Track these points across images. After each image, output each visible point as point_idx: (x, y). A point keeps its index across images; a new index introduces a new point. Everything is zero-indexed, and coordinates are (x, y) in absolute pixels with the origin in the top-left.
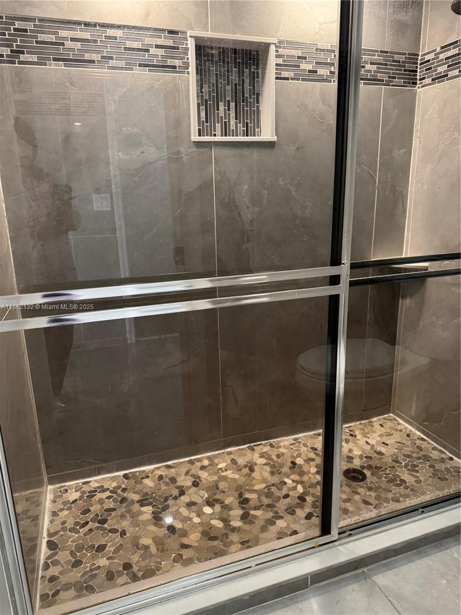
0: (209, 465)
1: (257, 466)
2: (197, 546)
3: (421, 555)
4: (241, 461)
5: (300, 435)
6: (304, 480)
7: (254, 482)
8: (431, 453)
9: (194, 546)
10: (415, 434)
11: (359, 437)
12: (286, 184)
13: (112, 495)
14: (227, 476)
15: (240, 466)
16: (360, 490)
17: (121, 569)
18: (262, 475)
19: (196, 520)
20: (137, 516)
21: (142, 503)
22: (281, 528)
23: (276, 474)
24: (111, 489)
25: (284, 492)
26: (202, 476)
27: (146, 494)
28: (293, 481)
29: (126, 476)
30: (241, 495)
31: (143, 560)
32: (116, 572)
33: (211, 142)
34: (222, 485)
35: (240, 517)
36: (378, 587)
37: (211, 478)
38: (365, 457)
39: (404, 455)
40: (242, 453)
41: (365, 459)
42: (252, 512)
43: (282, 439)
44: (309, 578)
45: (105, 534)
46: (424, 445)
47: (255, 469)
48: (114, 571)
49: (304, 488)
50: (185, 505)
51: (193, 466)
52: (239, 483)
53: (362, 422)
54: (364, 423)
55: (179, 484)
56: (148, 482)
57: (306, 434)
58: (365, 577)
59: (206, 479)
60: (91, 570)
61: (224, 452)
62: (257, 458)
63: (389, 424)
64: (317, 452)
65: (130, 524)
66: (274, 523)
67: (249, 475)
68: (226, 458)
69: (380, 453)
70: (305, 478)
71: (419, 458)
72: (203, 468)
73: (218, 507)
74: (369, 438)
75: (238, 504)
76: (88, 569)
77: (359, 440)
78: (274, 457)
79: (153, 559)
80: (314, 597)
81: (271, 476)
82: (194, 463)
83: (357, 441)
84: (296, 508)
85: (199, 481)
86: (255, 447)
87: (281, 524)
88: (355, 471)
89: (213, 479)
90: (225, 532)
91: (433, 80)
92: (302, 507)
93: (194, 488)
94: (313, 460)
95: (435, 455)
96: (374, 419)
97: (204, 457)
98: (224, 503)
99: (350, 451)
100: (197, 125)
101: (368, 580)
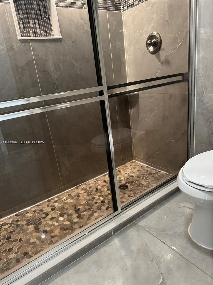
0: (58, 200)
1: (81, 194)
2: (59, 235)
3: (155, 210)
4: (73, 194)
5: (98, 177)
6: (102, 194)
7: (81, 201)
8: (152, 171)
9: (58, 235)
10: (144, 166)
11: (122, 172)
12: (70, 60)
13: (11, 225)
14: (67, 202)
15: (73, 196)
16: (127, 192)
17: (23, 256)
18: (84, 198)
19: (56, 224)
20: (27, 231)
21: (28, 224)
22: (96, 216)
23: (90, 195)
24: (10, 223)
25: (95, 201)
26: (55, 205)
27: (29, 220)
28: (98, 196)
29: (16, 215)
30: (75, 208)
31: (34, 248)
32: (20, 258)
33: (29, 40)
34: (66, 206)
35: (77, 217)
36: (141, 226)
37: (60, 205)
38: (126, 179)
39: (142, 175)
40: (73, 191)
41: (126, 180)
42: (82, 214)
43: (90, 180)
44: (112, 231)
45: (11, 243)
46: (149, 169)
47: (80, 195)
48: (19, 258)
49: (103, 197)
50: (49, 219)
51: (50, 202)
52: (74, 203)
53: (123, 166)
54: (124, 166)
55: (44, 211)
56: (29, 215)
57: (100, 176)
58: (135, 224)
59: (58, 206)
60: (7, 261)
61: (64, 193)
62: (80, 191)
63: (133, 164)
64: (106, 182)
65: (23, 235)
66: (93, 215)
67: (78, 199)
68: (66, 195)
69: (132, 176)
70: (103, 194)
71: (147, 174)
72: (55, 202)
73: (66, 216)
74: (126, 171)
75: (75, 212)
76: (5, 261)
77: (122, 173)
78: (88, 189)
79: (39, 247)
80: (116, 238)
81: (88, 196)
82: (51, 201)
83: (122, 174)
84: (101, 206)
85: (54, 208)
86: (78, 187)
87: (96, 215)
88: (123, 185)
89: (61, 205)
90: (71, 225)
91: (128, 7)
92: (104, 205)
93: (52, 211)
94: (105, 185)
95: (153, 172)
96: (127, 164)
97: (55, 197)
98: (68, 213)
99: (120, 178)
100: (20, 33)
101: (136, 225)
